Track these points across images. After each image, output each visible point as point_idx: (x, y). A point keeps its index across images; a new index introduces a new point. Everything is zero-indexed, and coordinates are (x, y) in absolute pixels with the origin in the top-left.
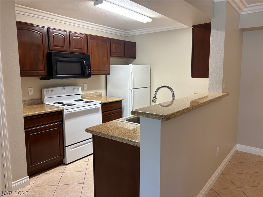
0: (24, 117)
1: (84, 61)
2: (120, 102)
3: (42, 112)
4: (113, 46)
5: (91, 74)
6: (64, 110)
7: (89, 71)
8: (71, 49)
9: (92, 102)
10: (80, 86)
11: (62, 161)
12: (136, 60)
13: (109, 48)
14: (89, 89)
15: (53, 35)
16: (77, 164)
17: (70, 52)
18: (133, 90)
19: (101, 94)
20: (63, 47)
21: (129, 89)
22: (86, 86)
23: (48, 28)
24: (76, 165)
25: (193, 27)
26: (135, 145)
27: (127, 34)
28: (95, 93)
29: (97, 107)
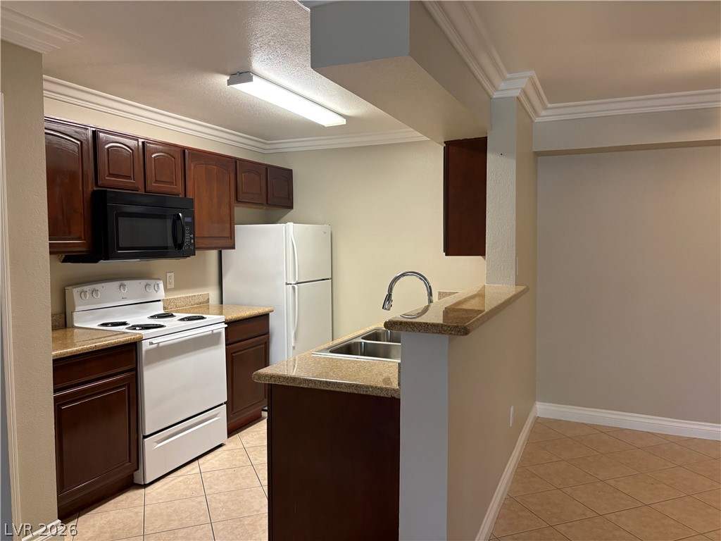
0: (54, 361)
1: (181, 215)
2: (265, 317)
4: (242, 177)
5: (196, 246)
6: (141, 339)
7: (191, 238)
8: (148, 182)
9: (203, 318)
10: (159, 279)
11: (132, 477)
12: (292, 211)
13: (233, 182)
14: (179, 286)
15: (106, 147)
16: (173, 482)
17: (145, 192)
18: (296, 286)
19: (208, 299)
20: (129, 177)
21: (287, 284)
22: (173, 277)
23: (94, 129)
24: (170, 485)
25: (445, 145)
26: (389, 395)
27: (267, 147)
28: (193, 298)
29: (214, 331)
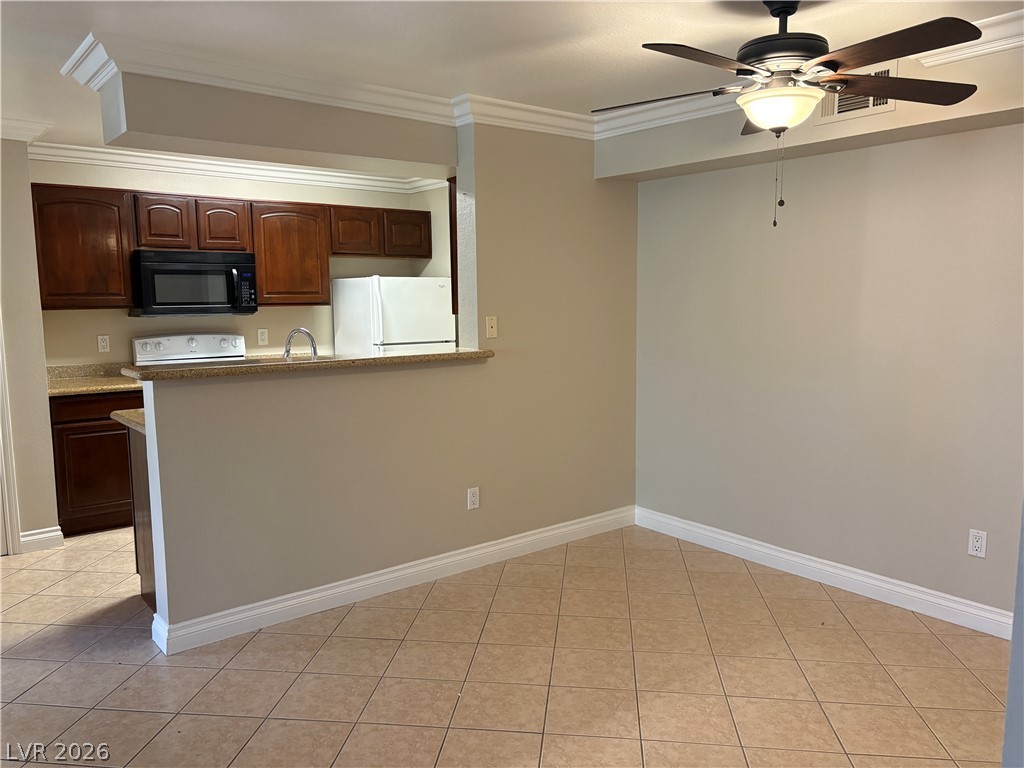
1: (234, 271)
3: (85, 389)
4: (340, 226)
5: (259, 301)
7: (251, 294)
8: (202, 239)
10: (241, 335)
13: (324, 233)
15: (148, 209)
17: (199, 249)
18: (382, 347)
20: (177, 236)
21: (374, 345)
22: (266, 335)
23: (133, 194)
